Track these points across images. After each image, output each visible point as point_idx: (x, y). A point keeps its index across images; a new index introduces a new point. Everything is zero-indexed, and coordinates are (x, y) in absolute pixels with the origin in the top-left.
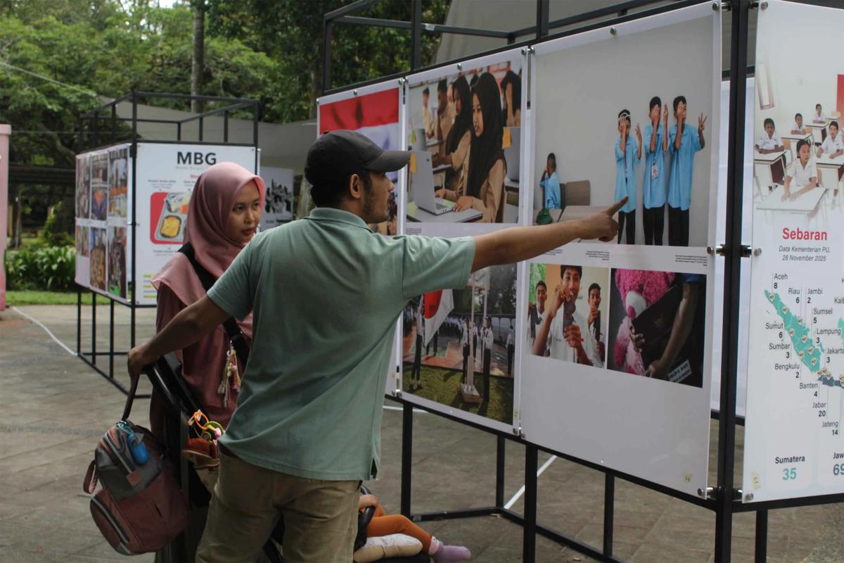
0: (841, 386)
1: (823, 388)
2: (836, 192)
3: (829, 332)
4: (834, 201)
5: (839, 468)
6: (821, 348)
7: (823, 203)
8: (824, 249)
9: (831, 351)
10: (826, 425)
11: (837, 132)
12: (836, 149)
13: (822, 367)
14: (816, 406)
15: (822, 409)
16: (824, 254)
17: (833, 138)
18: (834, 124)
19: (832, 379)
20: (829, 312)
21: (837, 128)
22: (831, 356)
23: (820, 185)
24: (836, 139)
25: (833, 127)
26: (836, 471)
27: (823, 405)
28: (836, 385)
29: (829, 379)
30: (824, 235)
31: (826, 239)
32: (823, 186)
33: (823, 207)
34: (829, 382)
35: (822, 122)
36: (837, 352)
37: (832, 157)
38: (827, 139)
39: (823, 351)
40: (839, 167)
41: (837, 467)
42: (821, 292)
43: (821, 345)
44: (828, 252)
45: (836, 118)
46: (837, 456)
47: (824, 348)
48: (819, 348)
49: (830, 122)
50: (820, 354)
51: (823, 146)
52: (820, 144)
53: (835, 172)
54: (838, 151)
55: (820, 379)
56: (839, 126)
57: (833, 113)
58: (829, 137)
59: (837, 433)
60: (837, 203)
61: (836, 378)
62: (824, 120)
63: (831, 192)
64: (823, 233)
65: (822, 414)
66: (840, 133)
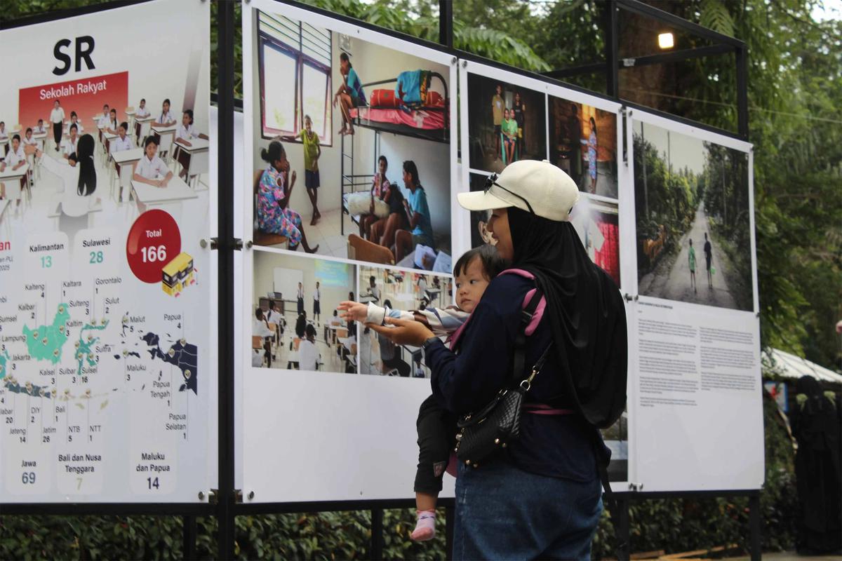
0: (27, 393)
1: (9, 395)
2: (19, 201)
3: (14, 339)
4: (17, 211)
5: (28, 477)
6: (7, 355)
7: (6, 214)
8: (8, 258)
9: (17, 358)
10: (13, 432)
11: (19, 145)
12: (18, 160)
13: (7, 374)
14: (3, 412)
15: (9, 416)
16: (8, 263)
17: (16, 151)
18: (17, 137)
19: (18, 385)
20: (13, 319)
21: (19, 140)
22: (18, 363)
23: (3, 198)
24: (18, 151)
25: (16, 140)
26: (25, 480)
27: (10, 412)
28: (22, 392)
29: (15, 385)
30: (7, 245)
31: (9, 248)
32: (6, 199)
33: (7, 219)
34: (15, 388)
35: (4, 138)
36: (22, 358)
37: (14, 169)
38: (9, 153)
39: (8, 357)
40: (21, 177)
41: (26, 475)
42: (6, 300)
43: (6, 353)
44: (11, 261)
45: (17, 131)
46: (26, 464)
47: (9, 355)
48: (5, 355)
49: (12, 136)
50: (5, 361)
51: (6, 161)
52: (3, 159)
53: (17, 183)
54: (20, 162)
55: (6, 386)
56: (21, 137)
57: (15, 128)
58: (11, 150)
59: (24, 441)
60: (20, 212)
61: (22, 385)
62: (7, 136)
63: (14, 203)
64: (6, 243)
65: (9, 420)
66: (22, 144)
